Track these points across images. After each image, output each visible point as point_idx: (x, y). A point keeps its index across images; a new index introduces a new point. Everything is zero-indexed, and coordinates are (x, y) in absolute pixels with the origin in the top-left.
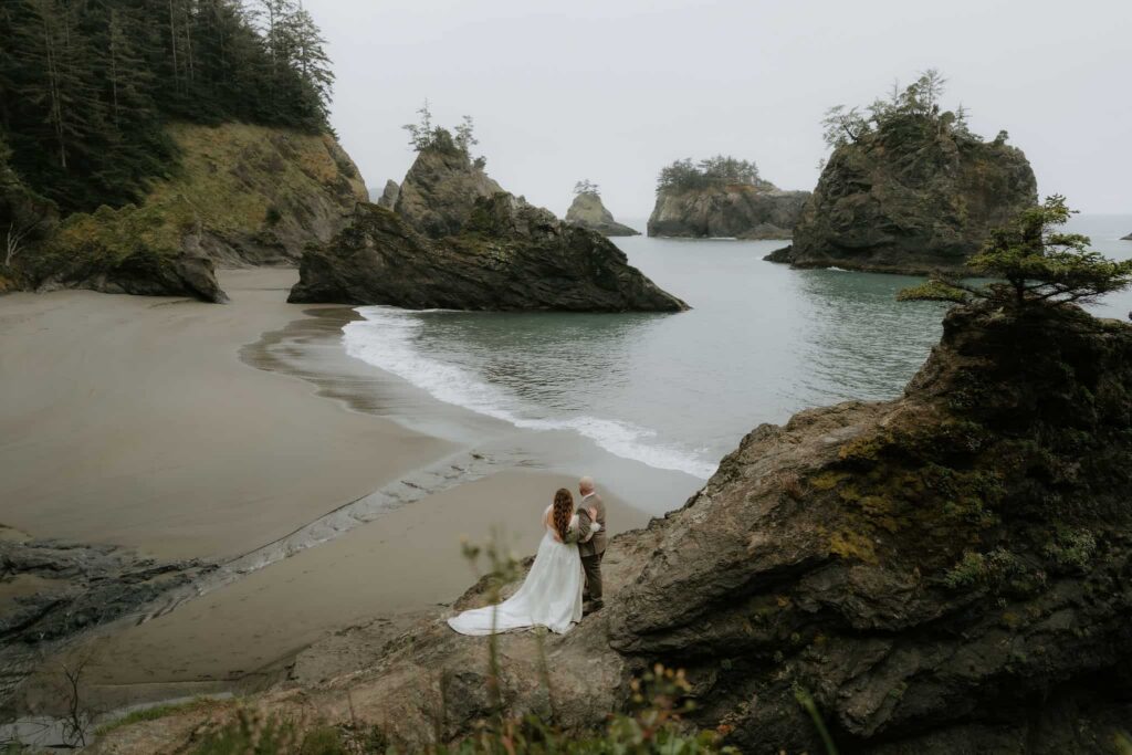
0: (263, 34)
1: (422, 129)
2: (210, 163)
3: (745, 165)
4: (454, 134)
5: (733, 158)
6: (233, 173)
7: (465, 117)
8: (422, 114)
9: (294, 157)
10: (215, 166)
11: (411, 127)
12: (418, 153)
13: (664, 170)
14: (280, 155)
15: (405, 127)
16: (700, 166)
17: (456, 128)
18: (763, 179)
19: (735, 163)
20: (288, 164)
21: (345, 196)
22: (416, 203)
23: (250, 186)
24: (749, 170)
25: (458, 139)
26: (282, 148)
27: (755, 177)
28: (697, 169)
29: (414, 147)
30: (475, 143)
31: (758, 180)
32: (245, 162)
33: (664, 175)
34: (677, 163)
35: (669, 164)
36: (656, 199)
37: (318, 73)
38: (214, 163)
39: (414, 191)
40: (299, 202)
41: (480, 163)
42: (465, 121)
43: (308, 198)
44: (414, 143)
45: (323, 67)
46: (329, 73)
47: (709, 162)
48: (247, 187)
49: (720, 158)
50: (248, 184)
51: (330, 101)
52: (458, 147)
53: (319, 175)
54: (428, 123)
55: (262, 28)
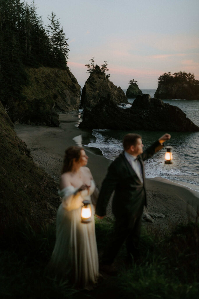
0: (50, 37)
1: (91, 66)
2: (37, 80)
3: (190, 74)
4: (101, 67)
5: (185, 72)
6: (44, 83)
7: (105, 62)
8: (92, 61)
9: (59, 77)
10: (38, 81)
11: (88, 65)
12: (90, 74)
13: (161, 76)
14: (55, 77)
15: (86, 65)
16: (174, 75)
17: (102, 65)
18: (196, 79)
19: (186, 74)
20: (58, 80)
21: (74, 90)
22: (89, 90)
23: (48, 87)
24: (191, 76)
25: (102, 69)
26: (56, 74)
27: (193, 79)
28: (173, 76)
29: (89, 72)
30: (108, 70)
31: (194, 80)
32: (46, 80)
33: (160, 78)
34: (165, 74)
35: (163, 74)
36: (158, 86)
37: (64, 49)
38: (38, 80)
39: (89, 86)
40: (61, 92)
41: (108, 76)
42: (105, 63)
43: (64, 91)
44: (89, 70)
45: (66, 48)
46: (68, 49)
47: (177, 73)
48: (48, 88)
49: (181, 72)
50: (48, 86)
51: (68, 58)
52: (102, 71)
53: (67, 83)
54: (93, 64)
55: (49, 36)
